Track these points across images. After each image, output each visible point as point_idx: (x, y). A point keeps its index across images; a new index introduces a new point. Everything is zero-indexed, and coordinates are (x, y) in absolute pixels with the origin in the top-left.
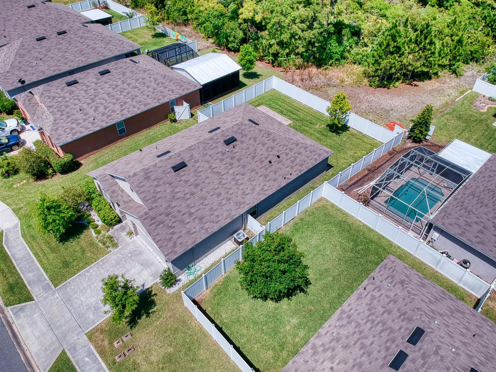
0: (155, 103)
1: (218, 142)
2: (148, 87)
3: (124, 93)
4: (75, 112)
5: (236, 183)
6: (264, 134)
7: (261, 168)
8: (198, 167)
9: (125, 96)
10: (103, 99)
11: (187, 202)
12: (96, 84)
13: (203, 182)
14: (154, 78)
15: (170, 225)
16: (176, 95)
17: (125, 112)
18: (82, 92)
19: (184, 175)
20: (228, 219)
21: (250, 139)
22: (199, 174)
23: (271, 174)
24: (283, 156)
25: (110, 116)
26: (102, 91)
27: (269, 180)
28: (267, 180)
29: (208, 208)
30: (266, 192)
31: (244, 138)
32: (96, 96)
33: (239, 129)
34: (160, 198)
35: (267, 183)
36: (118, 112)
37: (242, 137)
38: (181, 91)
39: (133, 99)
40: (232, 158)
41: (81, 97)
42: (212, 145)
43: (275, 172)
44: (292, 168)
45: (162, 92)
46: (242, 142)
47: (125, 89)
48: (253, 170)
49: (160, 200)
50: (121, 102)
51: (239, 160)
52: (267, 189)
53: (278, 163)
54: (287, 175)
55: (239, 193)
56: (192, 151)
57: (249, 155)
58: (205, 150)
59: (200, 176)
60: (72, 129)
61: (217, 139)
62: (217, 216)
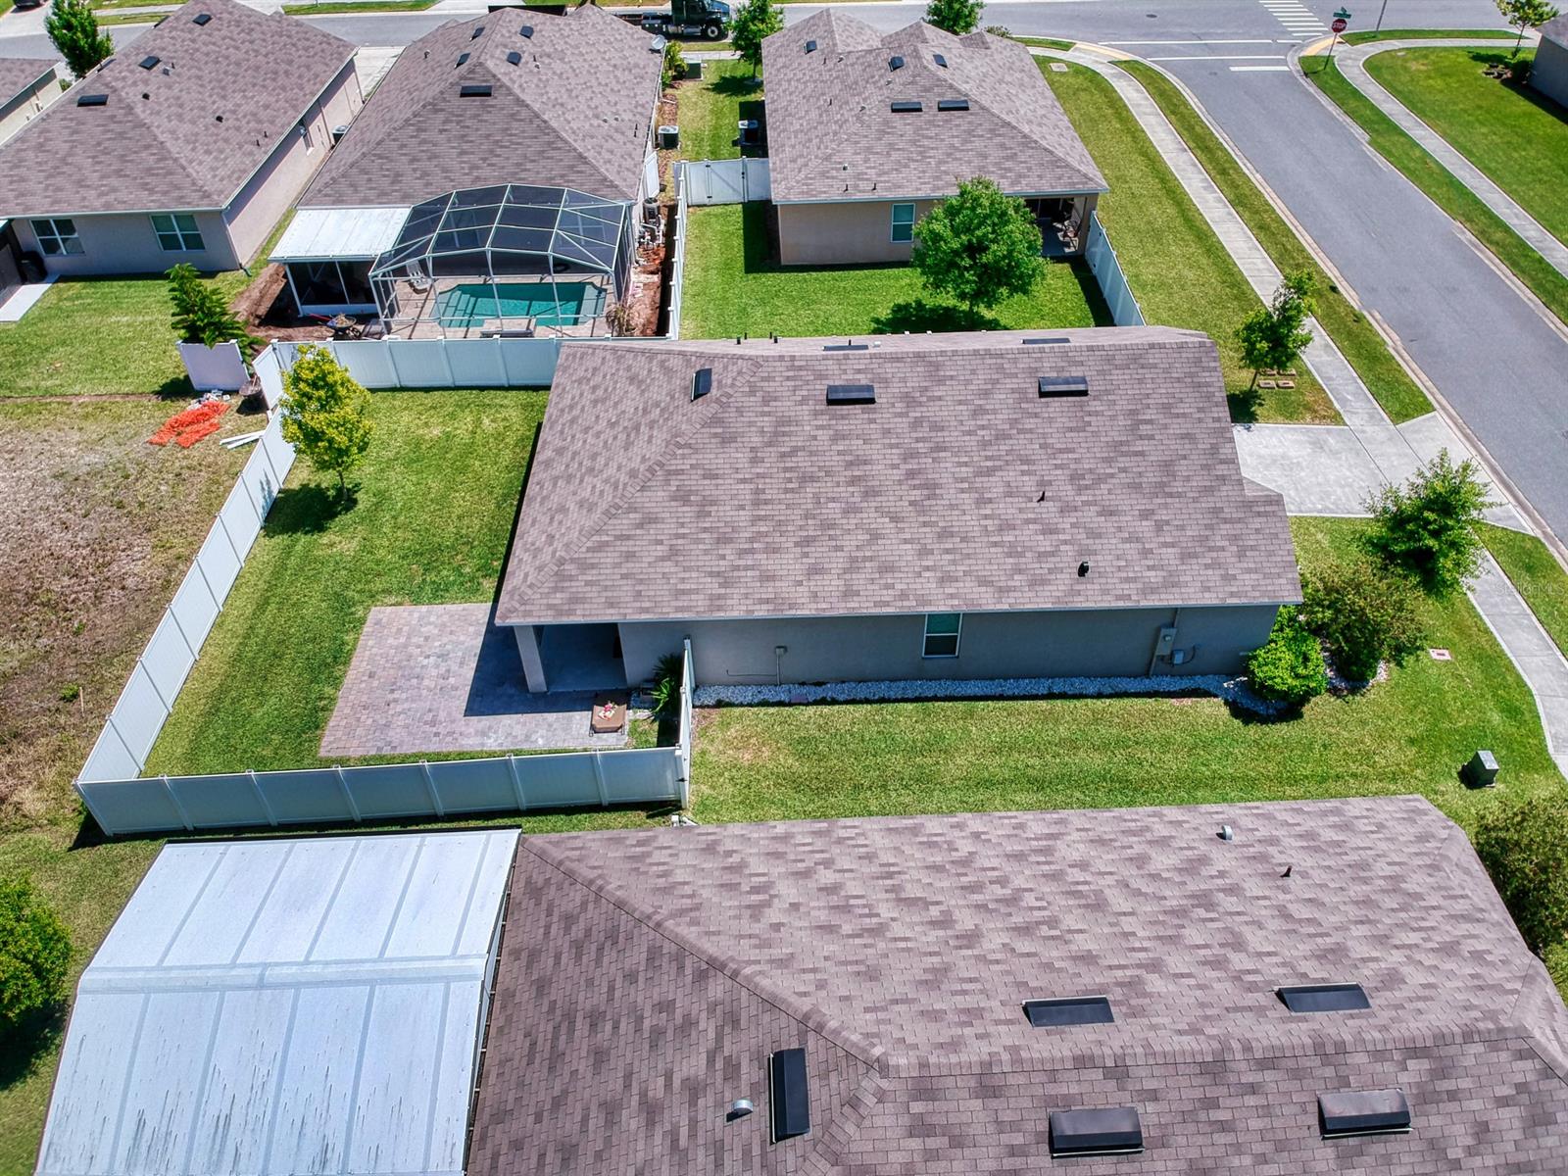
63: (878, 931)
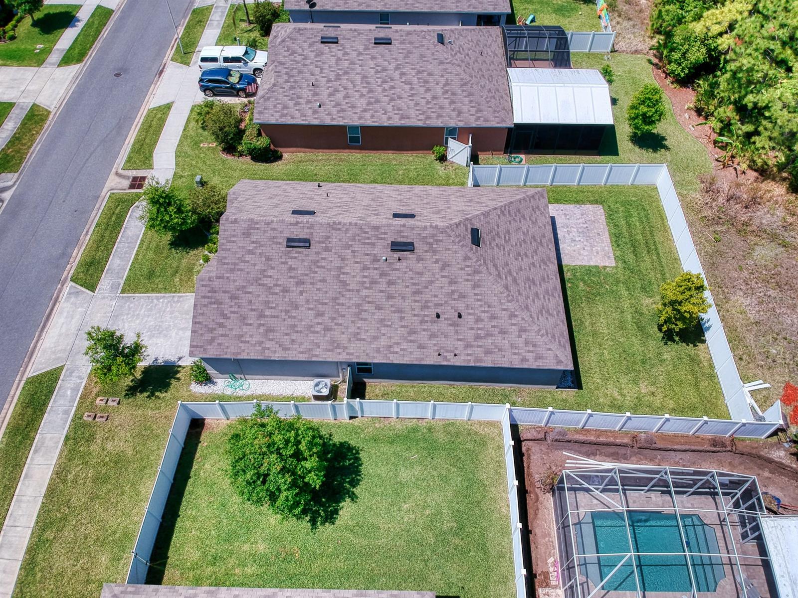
0: (419, 120)
1: (381, 239)
2: (428, 90)
3: (386, 86)
4: (305, 85)
5: (357, 315)
6: (468, 266)
7: (415, 315)
8: (323, 259)
9: (384, 90)
10: (352, 82)
11: (271, 296)
12: (360, 54)
13: (312, 284)
14: (447, 80)
15: (226, 312)
16: (460, 121)
17: (368, 115)
18: (333, 59)
19: (295, 258)
20: (304, 355)
21: (437, 261)
22: (317, 270)
23: (424, 333)
24: (468, 319)
25: (343, 110)
26: (359, 70)
27: (411, 341)
28: (409, 338)
29: (290, 322)
30: (391, 355)
31: (428, 255)
32: (346, 73)
33: (433, 236)
34: (242, 270)
35: (405, 344)
36: (358, 110)
37: (426, 251)
38: (472, 119)
39: (392, 100)
40: (383, 274)
41: (326, 66)
42: (368, 238)
43: (433, 336)
44: (468, 346)
45: (441, 108)
46: (419, 259)
47: (392, 80)
48: (400, 311)
49: (239, 272)
50: (372, 98)
51: (390, 283)
52: (397, 353)
53: (451, 325)
54: (447, 351)
55: (350, 330)
56: (333, 231)
57: (414, 284)
58: (354, 239)
59: (316, 272)
60: (285, 107)
61: (385, 233)
62: (293, 341)
63: (419, 72)
